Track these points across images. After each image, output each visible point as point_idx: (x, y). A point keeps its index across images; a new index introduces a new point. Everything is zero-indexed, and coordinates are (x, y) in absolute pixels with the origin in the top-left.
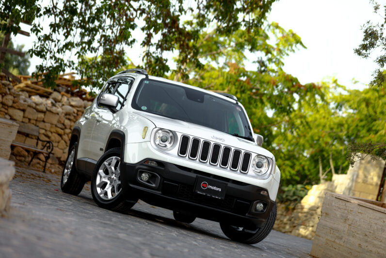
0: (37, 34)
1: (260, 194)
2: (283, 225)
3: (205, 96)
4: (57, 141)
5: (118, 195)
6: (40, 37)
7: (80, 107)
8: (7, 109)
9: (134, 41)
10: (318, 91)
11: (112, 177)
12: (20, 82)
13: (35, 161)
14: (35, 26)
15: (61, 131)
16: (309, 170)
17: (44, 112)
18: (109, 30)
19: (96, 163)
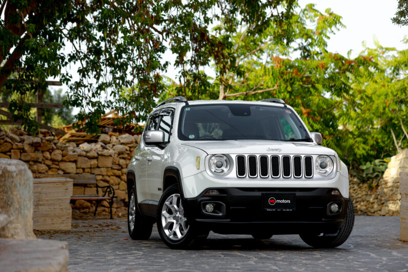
0: (67, 84)
1: (331, 195)
2: (370, 205)
3: (251, 107)
4: (117, 183)
5: (187, 233)
6: (71, 86)
7: (132, 143)
8: (58, 165)
9: (167, 63)
10: (370, 62)
11: (177, 215)
12: (64, 133)
13: (100, 209)
14: (63, 76)
15: (118, 173)
16: (384, 142)
17: (96, 158)
18: (139, 59)
19: (157, 204)
